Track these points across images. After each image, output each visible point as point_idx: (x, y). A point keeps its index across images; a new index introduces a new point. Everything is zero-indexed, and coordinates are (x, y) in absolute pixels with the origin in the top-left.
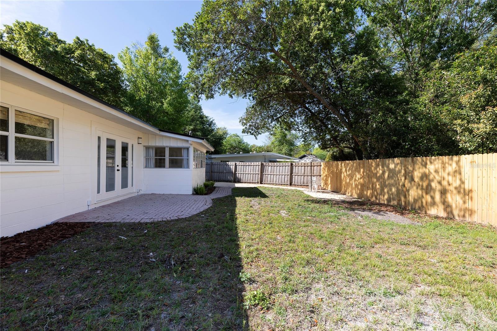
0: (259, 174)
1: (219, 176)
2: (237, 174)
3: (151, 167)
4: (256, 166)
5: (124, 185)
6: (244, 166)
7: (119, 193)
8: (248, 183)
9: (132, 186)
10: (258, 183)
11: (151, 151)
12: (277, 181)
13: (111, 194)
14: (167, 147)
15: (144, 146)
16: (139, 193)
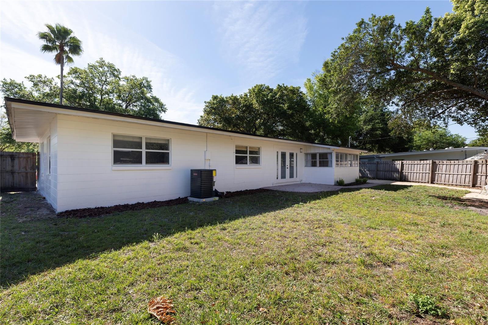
0: (429, 173)
1: (385, 174)
2: (404, 173)
3: (309, 167)
4: (427, 164)
5: (292, 176)
6: (412, 164)
7: (288, 180)
8: (416, 182)
9: (297, 177)
10: (428, 182)
11: (309, 156)
12: (455, 181)
13: (284, 180)
14: (318, 153)
15: (305, 153)
16: (302, 182)
